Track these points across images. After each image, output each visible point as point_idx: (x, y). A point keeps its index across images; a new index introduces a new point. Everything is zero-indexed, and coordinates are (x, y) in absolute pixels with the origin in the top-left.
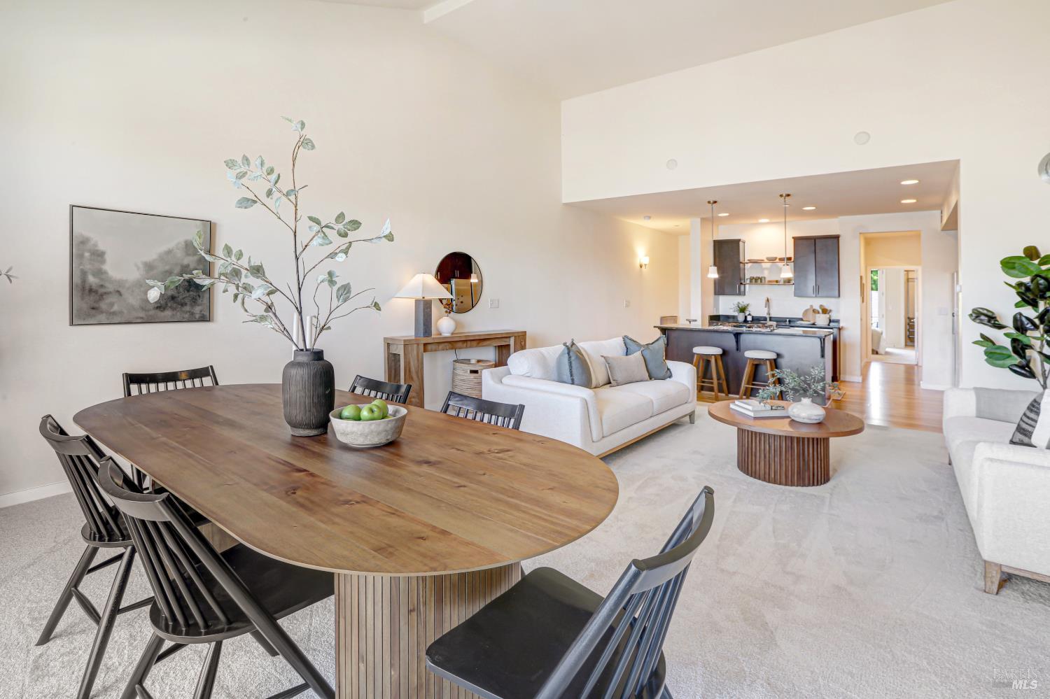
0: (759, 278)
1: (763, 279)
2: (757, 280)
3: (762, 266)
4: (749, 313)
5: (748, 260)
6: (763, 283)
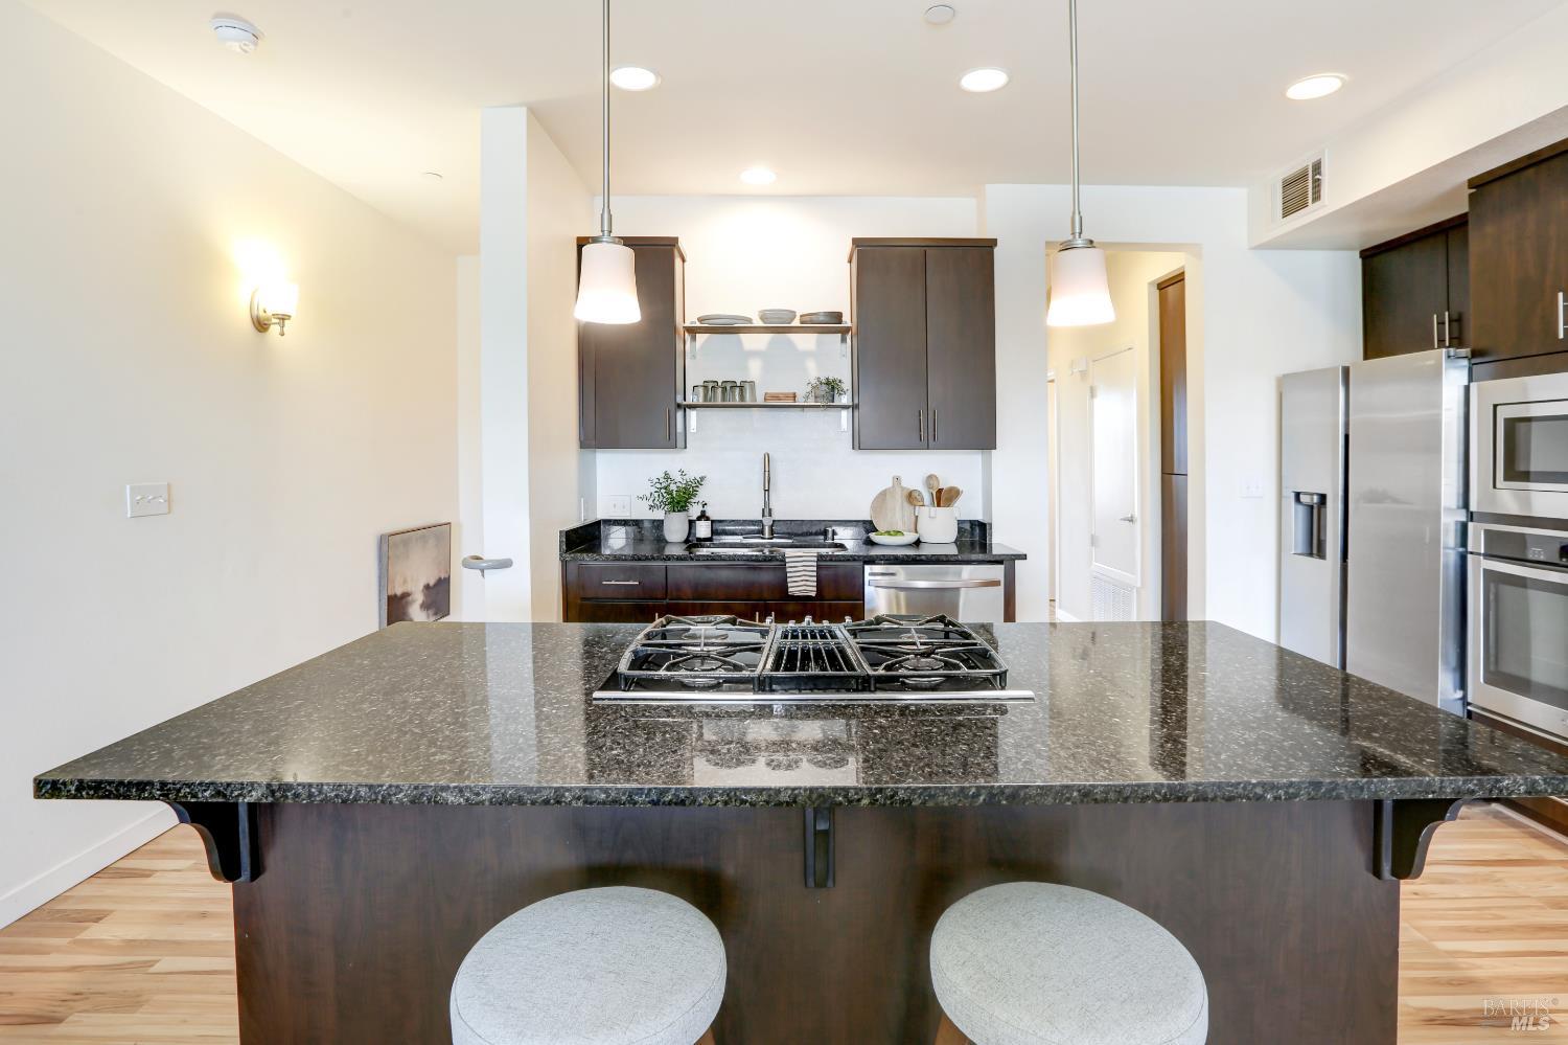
0: (733, 384)
1: (747, 386)
2: (727, 395)
3: (740, 342)
4: (703, 513)
5: (701, 320)
6: (748, 401)
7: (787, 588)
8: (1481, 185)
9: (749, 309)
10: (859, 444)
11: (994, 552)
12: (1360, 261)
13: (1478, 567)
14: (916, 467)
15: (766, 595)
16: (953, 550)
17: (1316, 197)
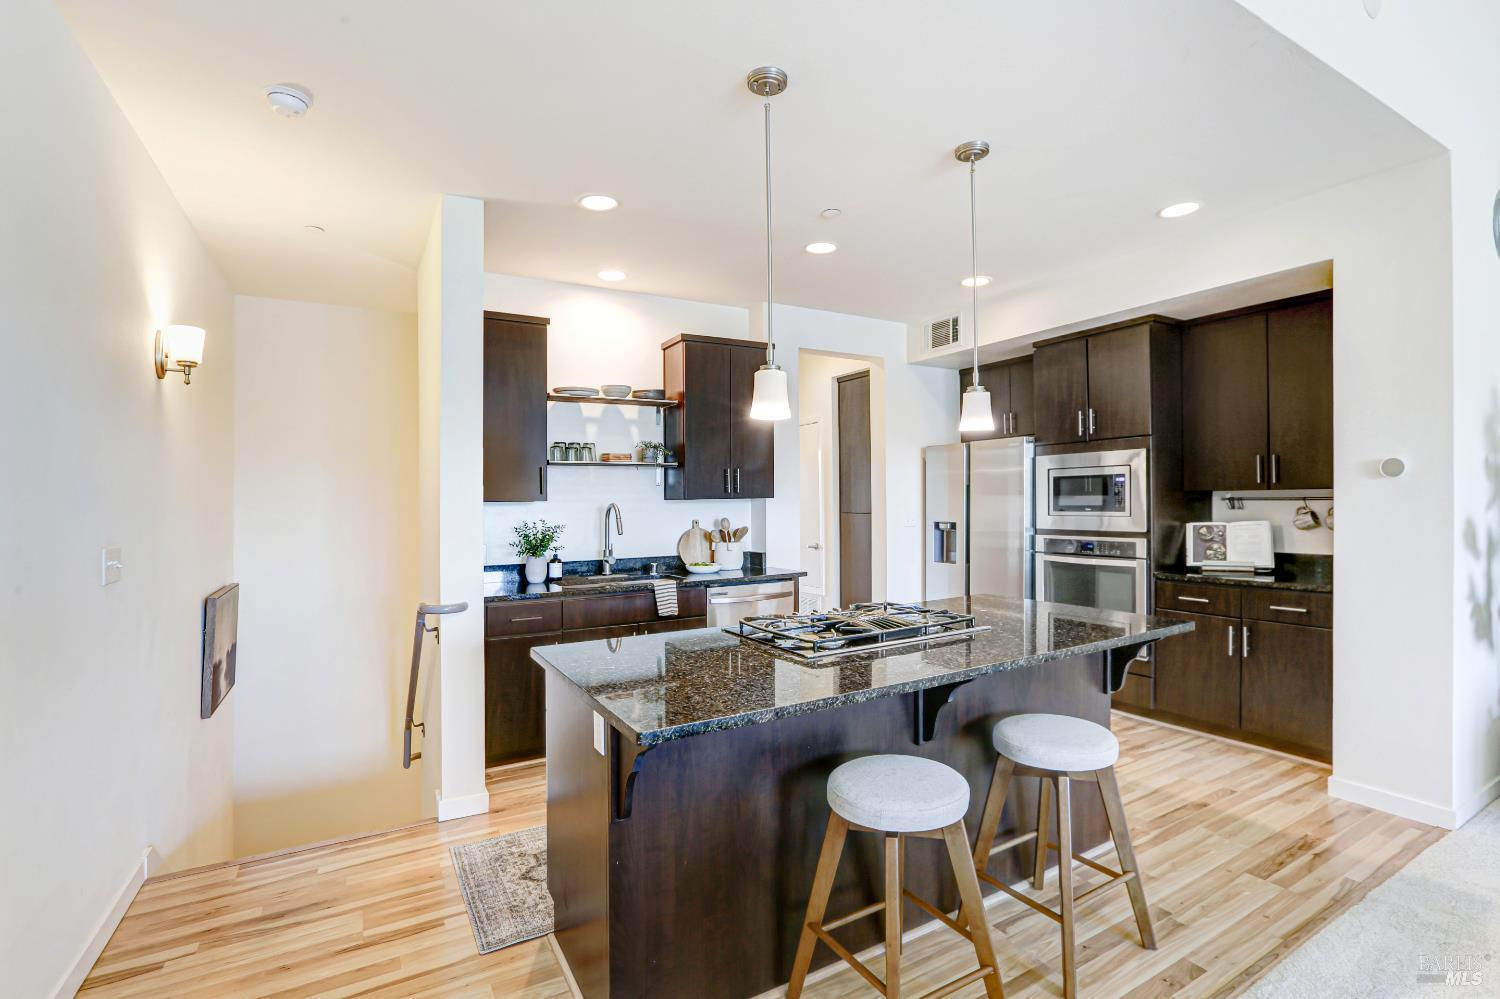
0: (580, 445)
2: (574, 453)
3: (581, 411)
4: (556, 556)
5: (555, 390)
6: (586, 460)
7: (657, 610)
8: (1039, 346)
9: (596, 382)
10: (669, 494)
11: (768, 573)
12: (958, 377)
13: (1040, 559)
14: (709, 512)
15: (638, 619)
16: (740, 575)
17: (955, 339)
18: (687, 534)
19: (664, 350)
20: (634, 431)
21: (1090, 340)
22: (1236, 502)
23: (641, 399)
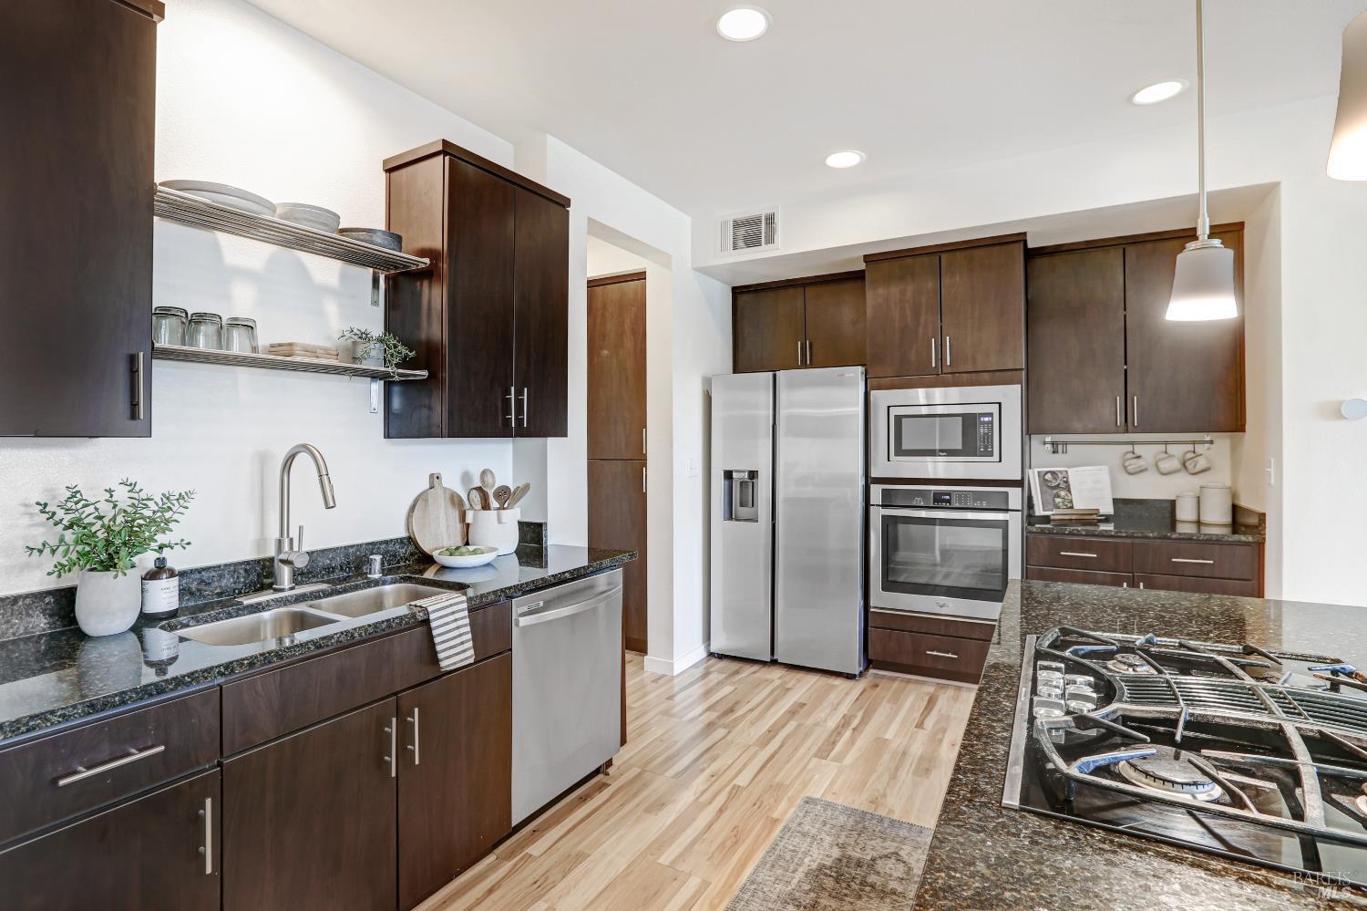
4: (162, 562)
7: (437, 660)
12: (731, 295)
15: (397, 686)
17: (770, 240)
18: (420, 499)
19: (389, 171)
20: (331, 308)
21: (944, 256)
22: (1060, 447)
23: (349, 251)
